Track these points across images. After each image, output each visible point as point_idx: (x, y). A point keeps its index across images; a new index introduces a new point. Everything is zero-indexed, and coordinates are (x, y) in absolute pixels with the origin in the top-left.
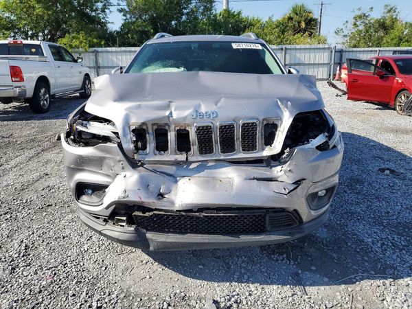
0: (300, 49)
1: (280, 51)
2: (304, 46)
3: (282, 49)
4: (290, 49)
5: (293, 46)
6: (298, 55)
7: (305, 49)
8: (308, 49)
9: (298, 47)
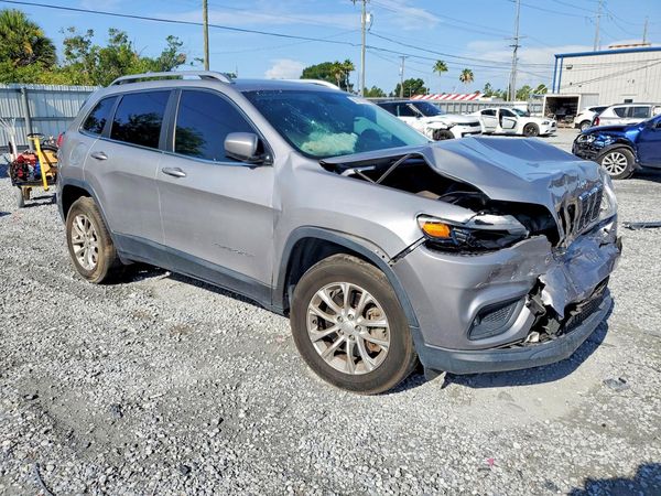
0: (53, 92)
1: (15, 94)
2: (58, 88)
3: (19, 91)
4: (35, 91)
5: (39, 87)
6: (51, 102)
7: (61, 92)
8: (66, 92)
9: (48, 88)
